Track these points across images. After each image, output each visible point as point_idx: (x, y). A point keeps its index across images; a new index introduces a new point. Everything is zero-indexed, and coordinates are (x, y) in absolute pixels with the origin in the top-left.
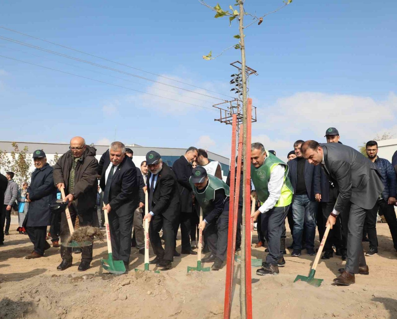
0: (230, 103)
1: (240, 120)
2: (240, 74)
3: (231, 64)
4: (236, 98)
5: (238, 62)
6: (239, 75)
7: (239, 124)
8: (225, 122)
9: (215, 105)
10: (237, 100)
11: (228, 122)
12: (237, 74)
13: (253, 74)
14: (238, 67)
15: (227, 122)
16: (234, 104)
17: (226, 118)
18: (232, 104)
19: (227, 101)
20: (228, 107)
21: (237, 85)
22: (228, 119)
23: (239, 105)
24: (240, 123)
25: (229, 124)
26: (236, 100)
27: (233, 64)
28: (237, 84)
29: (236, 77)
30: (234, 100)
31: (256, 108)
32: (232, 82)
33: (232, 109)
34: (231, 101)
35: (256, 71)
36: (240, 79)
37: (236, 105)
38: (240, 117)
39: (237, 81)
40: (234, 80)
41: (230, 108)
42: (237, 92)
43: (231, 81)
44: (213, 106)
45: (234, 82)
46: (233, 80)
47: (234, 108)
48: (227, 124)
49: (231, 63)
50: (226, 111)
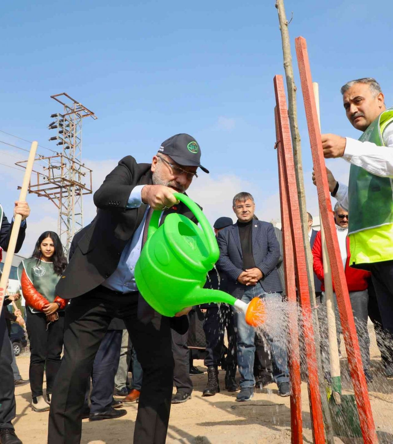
0: (48, 159)
1: (64, 190)
2: (67, 114)
3: (52, 97)
4: (59, 153)
5: (64, 94)
6: (65, 115)
7: (62, 197)
8: (37, 192)
9: (20, 162)
10: (61, 157)
11: (43, 193)
12: (62, 115)
13: (89, 116)
14: (64, 103)
15: (40, 193)
16: (56, 162)
17: (38, 185)
18: (51, 162)
19: (43, 157)
20: (44, 167)
21: (61, 132)
22: (41, 188)
23: (63, 164)
24: (64, 195)
25: (43, 197)
26: (59, 156)
27: (55, 97)
28: (61, 130)
29: (59, 118)
30: (56, 155)
31: (91, 171)
32: (53, 126)
33: (51, 170)
34: (50, 156)
35: (94, 112)
36: (67, 123)
37: (59, 165)
38: (64, 185)
39: (61, 125)
40: (57, 124)
41: (48, 169)
42: (61, 143)
43: (50, 125)
44: (16, 164)
45: (56, 127)
46: (54, 123)
47: (54, 169)
48: (39, 195)
49: (52, 95)
50: (39, 174)
